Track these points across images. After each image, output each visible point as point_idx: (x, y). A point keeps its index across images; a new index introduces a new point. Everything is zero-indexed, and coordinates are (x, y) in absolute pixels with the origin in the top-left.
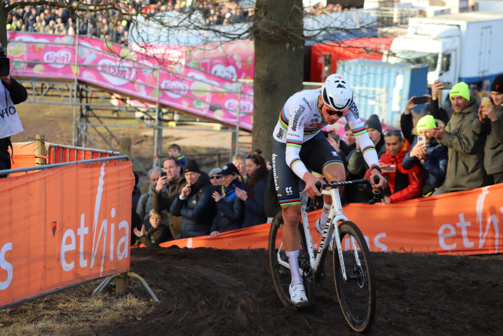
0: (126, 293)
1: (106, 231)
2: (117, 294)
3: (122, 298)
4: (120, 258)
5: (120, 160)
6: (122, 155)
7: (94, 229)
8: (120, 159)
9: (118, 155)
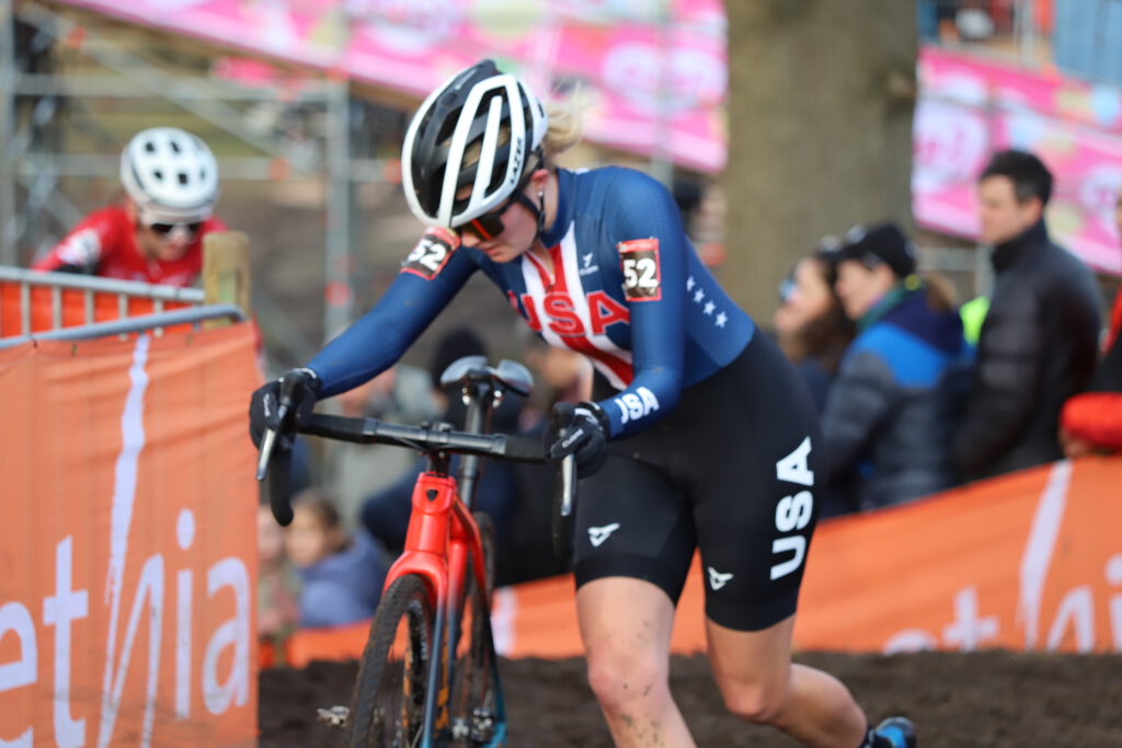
1: (157, 602)
4: (217, 705)
5: (206, 325)
7: (111, 596)
8: (207, 318)
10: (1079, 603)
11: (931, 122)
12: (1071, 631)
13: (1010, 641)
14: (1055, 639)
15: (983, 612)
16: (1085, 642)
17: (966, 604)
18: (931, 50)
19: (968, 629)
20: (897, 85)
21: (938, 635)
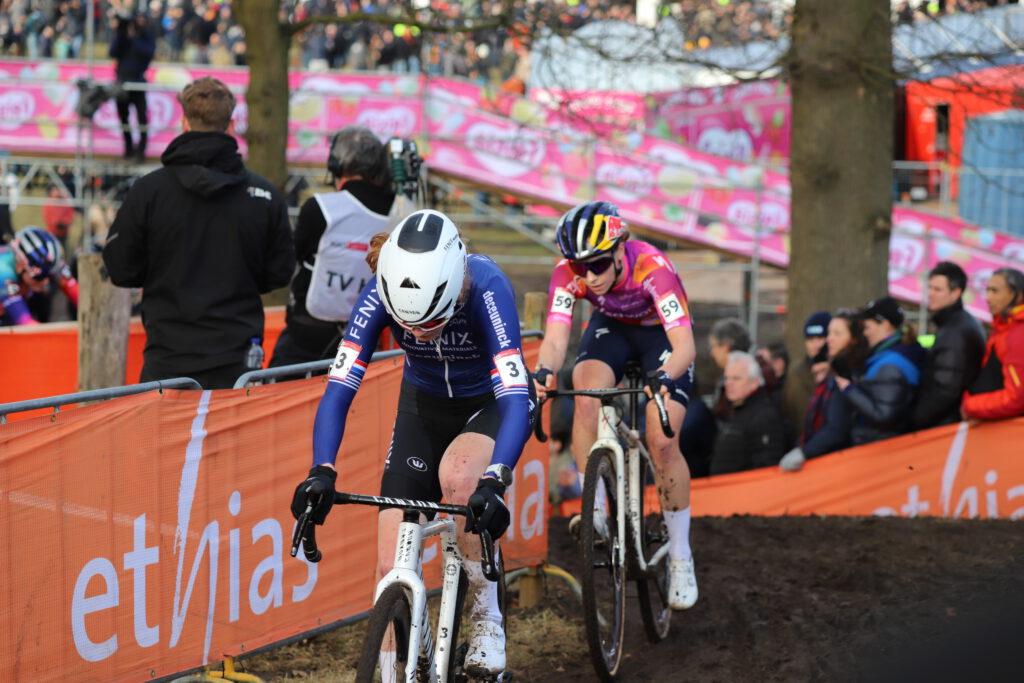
0: (541, 608)
2: (521, 610)
3: (531, 618)
4: (528, 535)
6: (529, 328)
8: (526, 336)
10: (971, 494)
11: (897, 244)
12: (966, 508)
13: (934, 513)
14: (958, 512)
15: (921, 499)
16: (973, 513)
17: (913, 493)
18: (898, 206)
19: (914, 506)
20: (881, 223)
21: (898, 508)
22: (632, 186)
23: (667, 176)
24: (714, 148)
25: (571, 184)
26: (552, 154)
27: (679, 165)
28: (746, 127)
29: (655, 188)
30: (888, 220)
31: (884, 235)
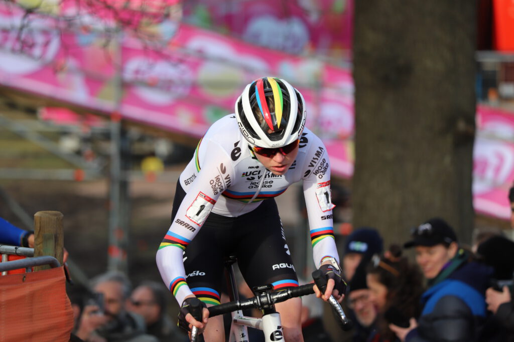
5: (36, 269)
6: (40, 254)
8: (36, 264)
9: (30, 255)
20: (462, 126)
22: (166, 85)
23: (208, 73)
24: (265, 40)
25: (93, 83)
26: (69, 48)
27: (222, 60)
28: (301, 14)
29: (194, 88)
30: (471, 123)
31: (467, 140)
